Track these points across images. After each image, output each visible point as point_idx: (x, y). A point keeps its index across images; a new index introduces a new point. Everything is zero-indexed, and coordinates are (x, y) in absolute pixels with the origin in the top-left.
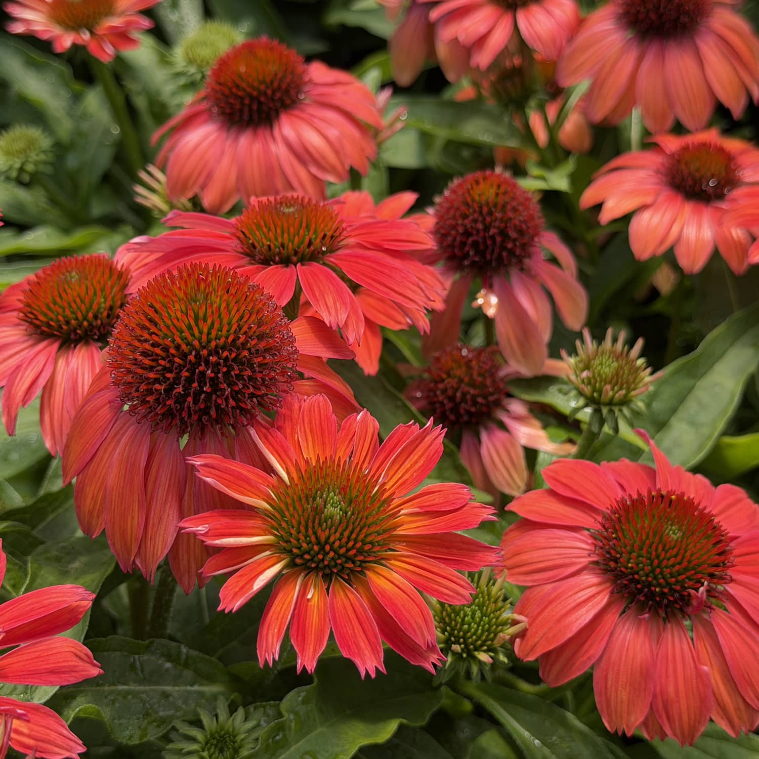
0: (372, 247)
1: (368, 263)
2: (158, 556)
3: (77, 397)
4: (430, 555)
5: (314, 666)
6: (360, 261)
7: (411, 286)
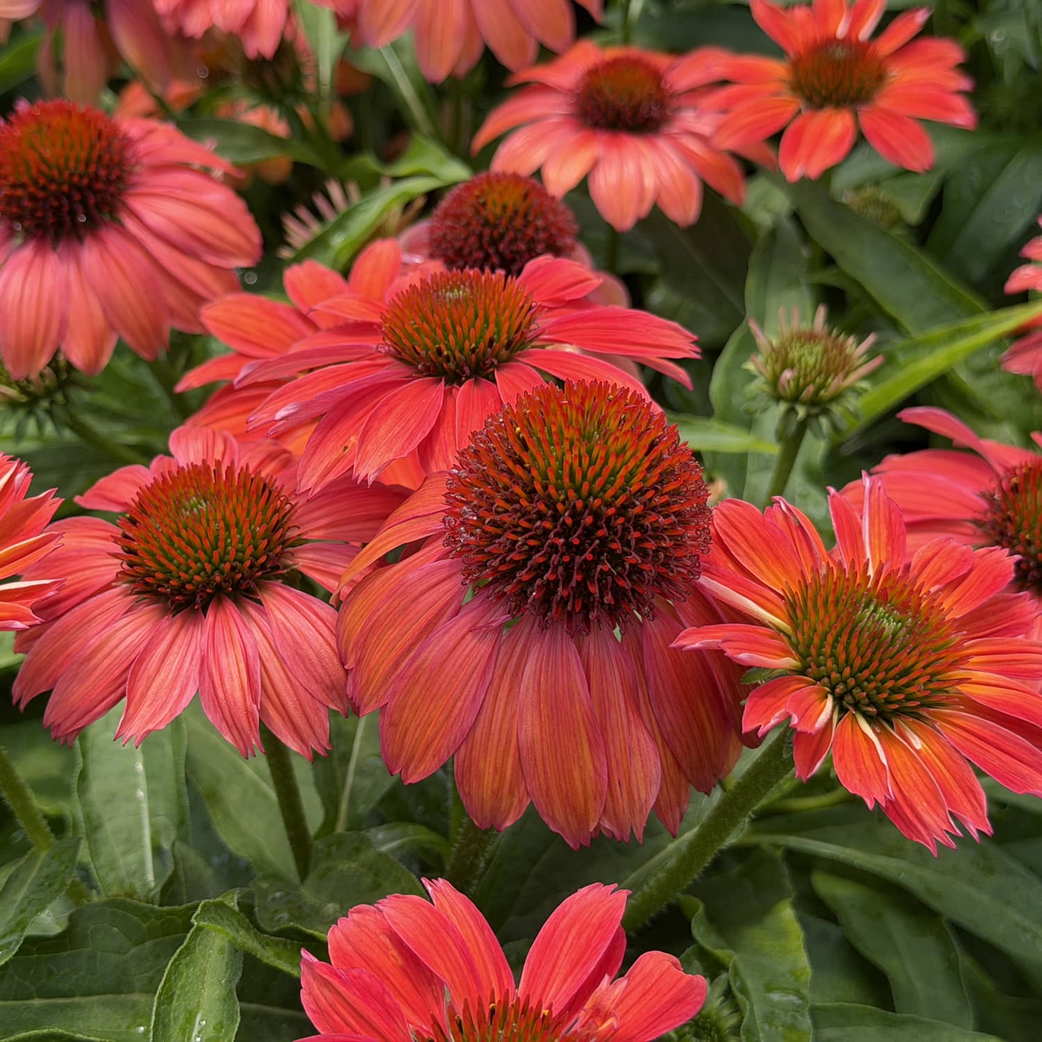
0: (557, 306)
1: (591, 324)
2: (643, 800)
3: (312, 663)
4: (982, 634)
5: (989, 825)
6: (579, 325)
7: (660, 331)
